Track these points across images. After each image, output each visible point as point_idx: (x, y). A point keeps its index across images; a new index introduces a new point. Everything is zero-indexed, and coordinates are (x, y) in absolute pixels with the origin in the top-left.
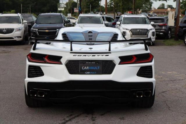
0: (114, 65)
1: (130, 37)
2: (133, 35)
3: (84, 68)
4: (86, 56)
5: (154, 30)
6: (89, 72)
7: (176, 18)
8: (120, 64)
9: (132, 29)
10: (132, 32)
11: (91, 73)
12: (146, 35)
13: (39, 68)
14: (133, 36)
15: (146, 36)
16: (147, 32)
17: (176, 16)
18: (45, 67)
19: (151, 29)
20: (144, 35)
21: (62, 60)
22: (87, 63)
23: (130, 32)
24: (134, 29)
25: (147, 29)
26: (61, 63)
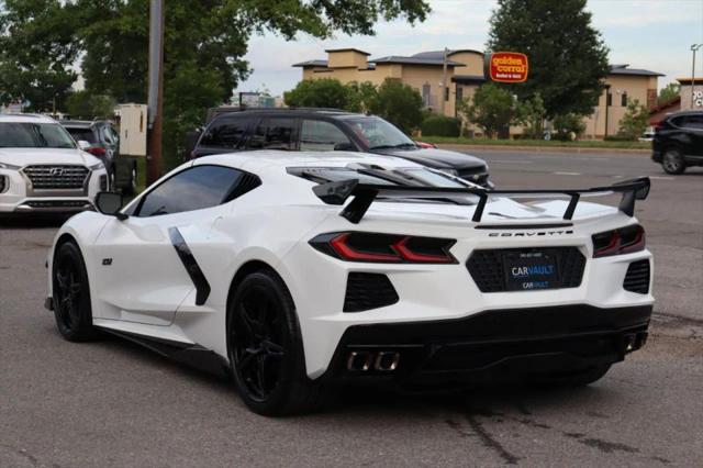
0: (583, 260)
1: (24, 194)
2: (34, 187)
3: (516, 271)
4: (522, 235)
5: (103, 171)
6: (531, 284)
7: (150, 126)
8: (596, 255)
9: (30, 167)
10: (30, 177)
11: (538, 284)
12: (79, 187)
13: (382, 279)
14: (36, 190)
15: (82, 190)
16: (84, 177)
17: (152, 120)
18: (400, 274)
19: (95, 167)
20: (73, 187)
21: (453, 251)
22: (523, 255)
23: (25, 175)
24: (37, 166)
25: (83, 167)
26: (453, 261)
